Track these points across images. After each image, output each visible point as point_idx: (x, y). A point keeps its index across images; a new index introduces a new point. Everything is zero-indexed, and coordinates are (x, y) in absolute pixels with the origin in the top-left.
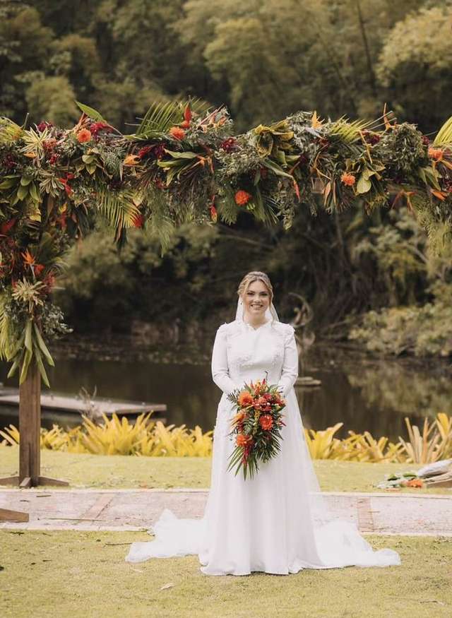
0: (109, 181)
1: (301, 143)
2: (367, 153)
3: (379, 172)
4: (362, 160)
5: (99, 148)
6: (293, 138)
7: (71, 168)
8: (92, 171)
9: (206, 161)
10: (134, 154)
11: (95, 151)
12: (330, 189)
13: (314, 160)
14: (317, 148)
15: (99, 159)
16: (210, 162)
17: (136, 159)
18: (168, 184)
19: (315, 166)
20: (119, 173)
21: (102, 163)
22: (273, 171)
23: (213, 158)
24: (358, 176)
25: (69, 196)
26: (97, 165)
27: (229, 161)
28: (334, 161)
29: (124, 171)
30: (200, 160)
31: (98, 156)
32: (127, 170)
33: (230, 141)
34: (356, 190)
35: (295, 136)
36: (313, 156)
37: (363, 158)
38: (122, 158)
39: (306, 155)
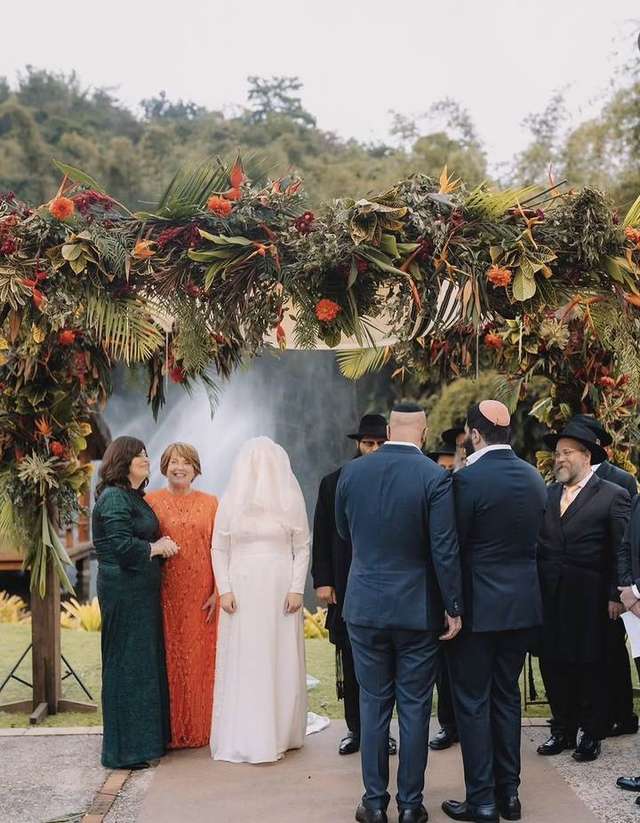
0: (109, 286)
1: (421, 222)
2: (526, 234)
3: (547, 264)
4: (517, 246)
5: (91, 232)
6: (408, 213)
7: (42, 261)
8: (78, 269)
9: (268, 251)
10: (150, 238)
11: (84, 235)
12: (470, 292)
13: (442, 247)
14: (445, 228)
15: (90, 250)
16: (275, 251)
17: (153, 248)
18: (207, 289)
19: (443, 256)
20: (124, 269)
21: (95, 256)
22: (376, 265)
23: (279, 245)
24: (515, 271)
25: (40, 308)
26: (88, 258)
27: (305, 247)
28: (475, 249)
29: (132, 267)
30: (257, 248)
31: (89, 244)
32: (139, 264)
33: (307, 217)
34: (512, 294)
35: (411, 210)
36: (441, 242)
37: (520, 242)
38: (131, 246)
39: (429, 239)
